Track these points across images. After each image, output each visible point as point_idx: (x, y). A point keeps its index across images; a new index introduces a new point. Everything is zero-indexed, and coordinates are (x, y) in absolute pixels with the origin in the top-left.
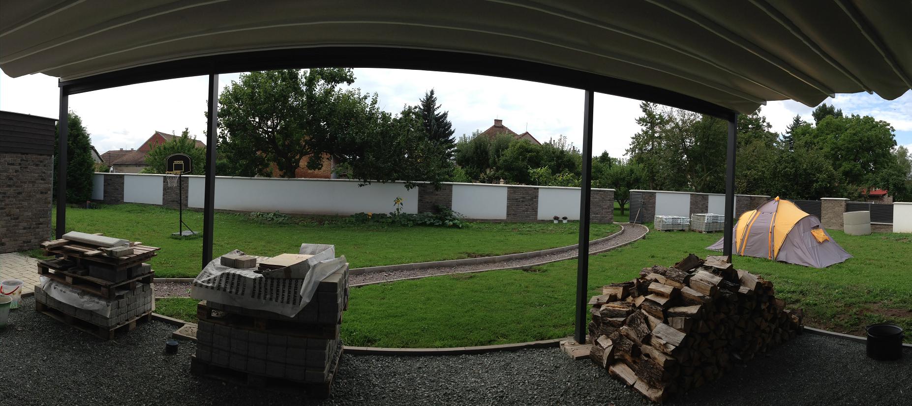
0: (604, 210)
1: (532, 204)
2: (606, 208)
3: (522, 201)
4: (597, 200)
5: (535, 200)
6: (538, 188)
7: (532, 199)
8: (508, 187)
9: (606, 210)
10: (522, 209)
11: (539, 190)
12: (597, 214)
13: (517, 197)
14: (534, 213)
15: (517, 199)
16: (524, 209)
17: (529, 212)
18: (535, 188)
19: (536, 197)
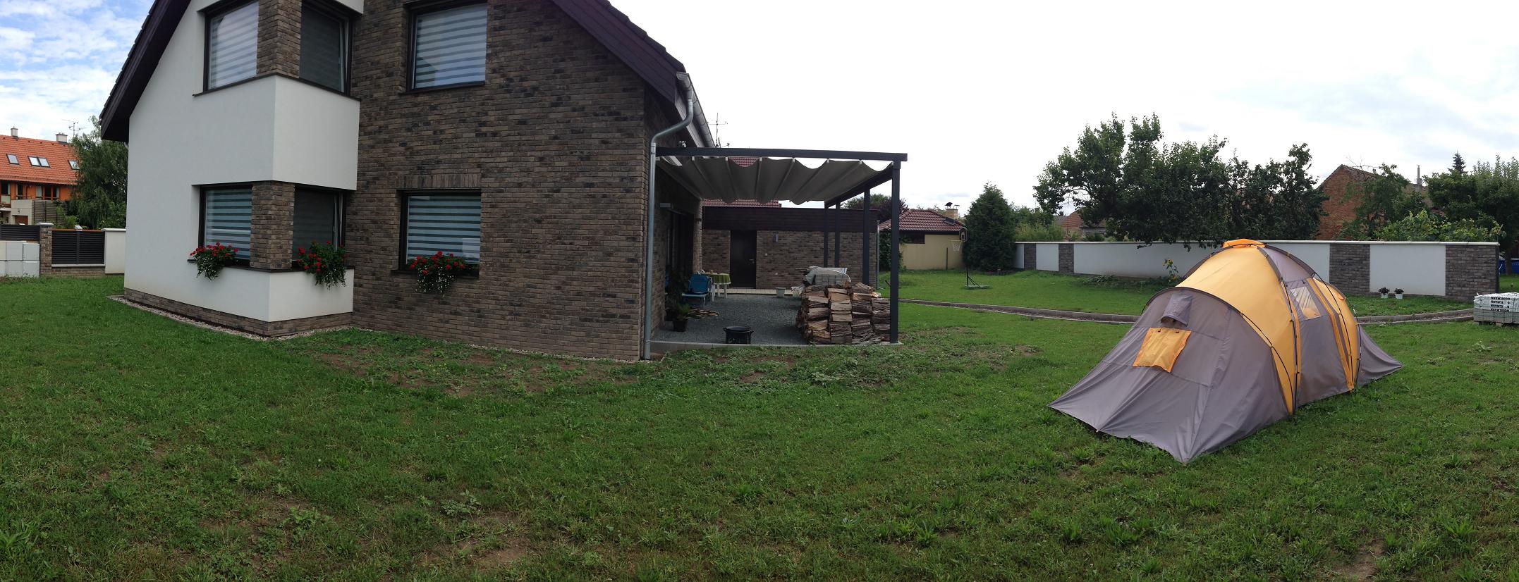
0: (1475, 280)
1: (1362, 268)
2: (1480, 277)
3: (1349, 264)
4: (1462, 262)
5: (1364, 262)
6: (1369, 245)
7: (1360, 262)
8: (1331, 244)
9: (1480, 280)
10: (1348, 275)
11: (1371, 247)
12: (1464, 286)
13: (1341, 258)
14: (1364, 281)
15: (1342, 262)
16: (1351, 275)
17: (1357, 281)
18: (1364, 245)
19: (1367, 258)
